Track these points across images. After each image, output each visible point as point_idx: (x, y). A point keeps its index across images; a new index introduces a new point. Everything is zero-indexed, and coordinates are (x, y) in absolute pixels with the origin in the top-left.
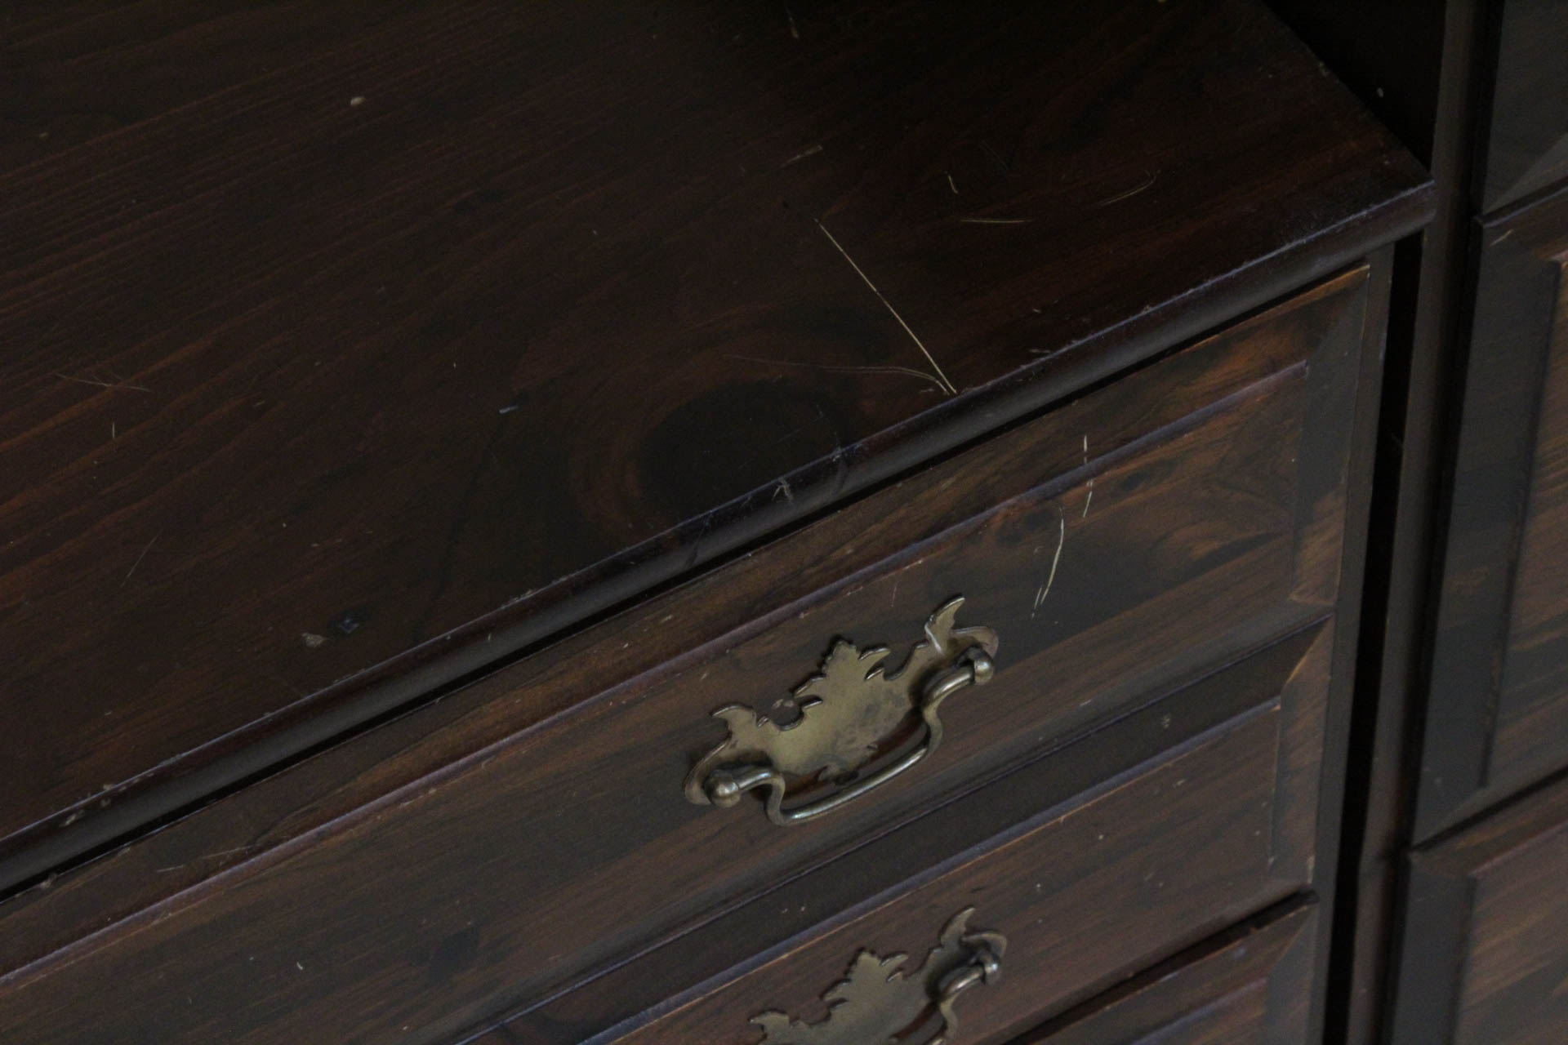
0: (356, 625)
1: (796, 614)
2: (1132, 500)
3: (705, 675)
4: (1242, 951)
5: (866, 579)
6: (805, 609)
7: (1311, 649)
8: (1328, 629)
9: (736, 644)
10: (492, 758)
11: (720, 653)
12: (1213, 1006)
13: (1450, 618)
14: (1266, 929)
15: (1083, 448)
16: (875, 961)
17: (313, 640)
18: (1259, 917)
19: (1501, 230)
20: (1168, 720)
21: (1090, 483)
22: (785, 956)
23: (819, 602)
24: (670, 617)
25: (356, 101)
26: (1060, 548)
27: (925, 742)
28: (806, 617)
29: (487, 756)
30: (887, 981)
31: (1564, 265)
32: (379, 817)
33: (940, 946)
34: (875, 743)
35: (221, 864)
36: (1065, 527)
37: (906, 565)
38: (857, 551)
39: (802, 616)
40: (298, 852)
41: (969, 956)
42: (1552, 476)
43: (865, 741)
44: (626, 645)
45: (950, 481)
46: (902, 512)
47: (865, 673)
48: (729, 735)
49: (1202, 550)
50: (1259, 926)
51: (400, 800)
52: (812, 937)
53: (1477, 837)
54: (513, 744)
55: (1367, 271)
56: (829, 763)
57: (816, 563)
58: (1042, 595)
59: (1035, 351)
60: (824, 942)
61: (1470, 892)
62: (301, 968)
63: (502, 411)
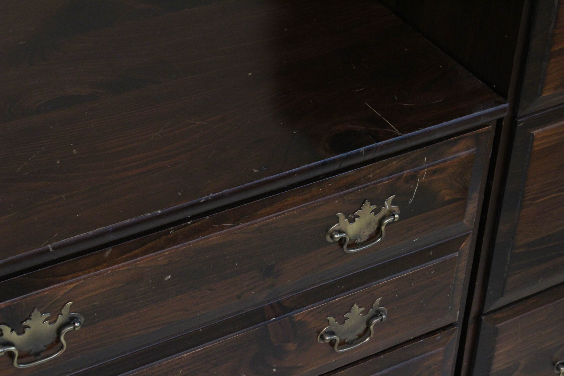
0: (265, 169)
1: (358, 190)
2: (435, 177)
3: (337, 202)
4: (439, 337)
5: (375, 184)
6: (360, 189)
7: (466, 240)
8: (471, 235)
9: (345, 195)
10: (288, 213)
11: (341, 196)
12: (431, 353)
13: (499, 240)
14: (445, 332)
15: (424, 161)
16: (357, 307)
17: (256, 171)
18: (444, 328)
19: (521, 122)
20: (432, 253)
21: (426, 170)
22: (337, 299)
23: (364, 187)
24: (331, 184)
25: (250, 74)
26: (417, 187)
27: (381, 236)
28: (361, 191)
29: (287, 212)
30: (359, 316)
31: (535, 134)
32: (262, 222)
33: (372, 308)
34: (368, 235)
35: (226, 227)
36: (419, 182)
37: (384, 182)
38: (373, 176)
39: (360, 190)
40: (243, 228)
41: (378, 314)
42: (527, 198)
43: (367, 233)
44: (321, 190)
45: (395, 162)
46: (384, 168)
47: (370, 213)
48: (338, 222)
49: (447, 198)
50: (444, 331)
51: (267, 219)
52: (344, 295)
53: (499, 315)
54: (293, 210)
55: (490, 128)
56: (358, 238)
57: (364, 177)
58: (411, 201)
59: (419, 128)
60: (347, 297)
61: (496, 332)
62: (236, 264)
63: (294, 132)
